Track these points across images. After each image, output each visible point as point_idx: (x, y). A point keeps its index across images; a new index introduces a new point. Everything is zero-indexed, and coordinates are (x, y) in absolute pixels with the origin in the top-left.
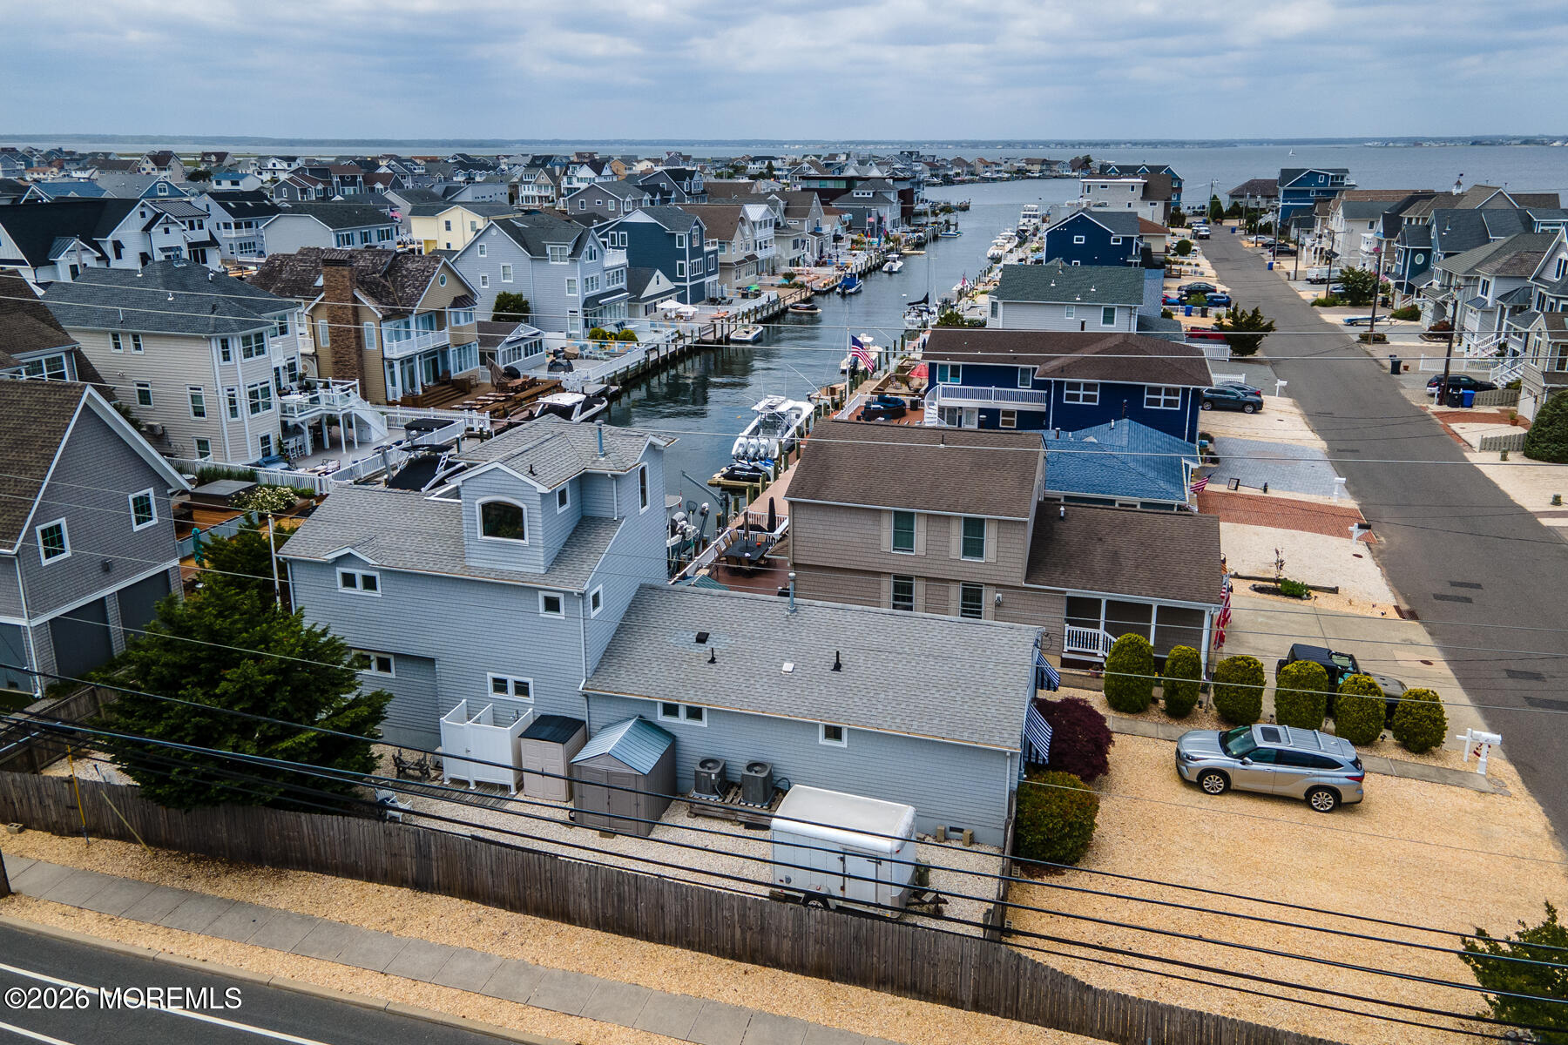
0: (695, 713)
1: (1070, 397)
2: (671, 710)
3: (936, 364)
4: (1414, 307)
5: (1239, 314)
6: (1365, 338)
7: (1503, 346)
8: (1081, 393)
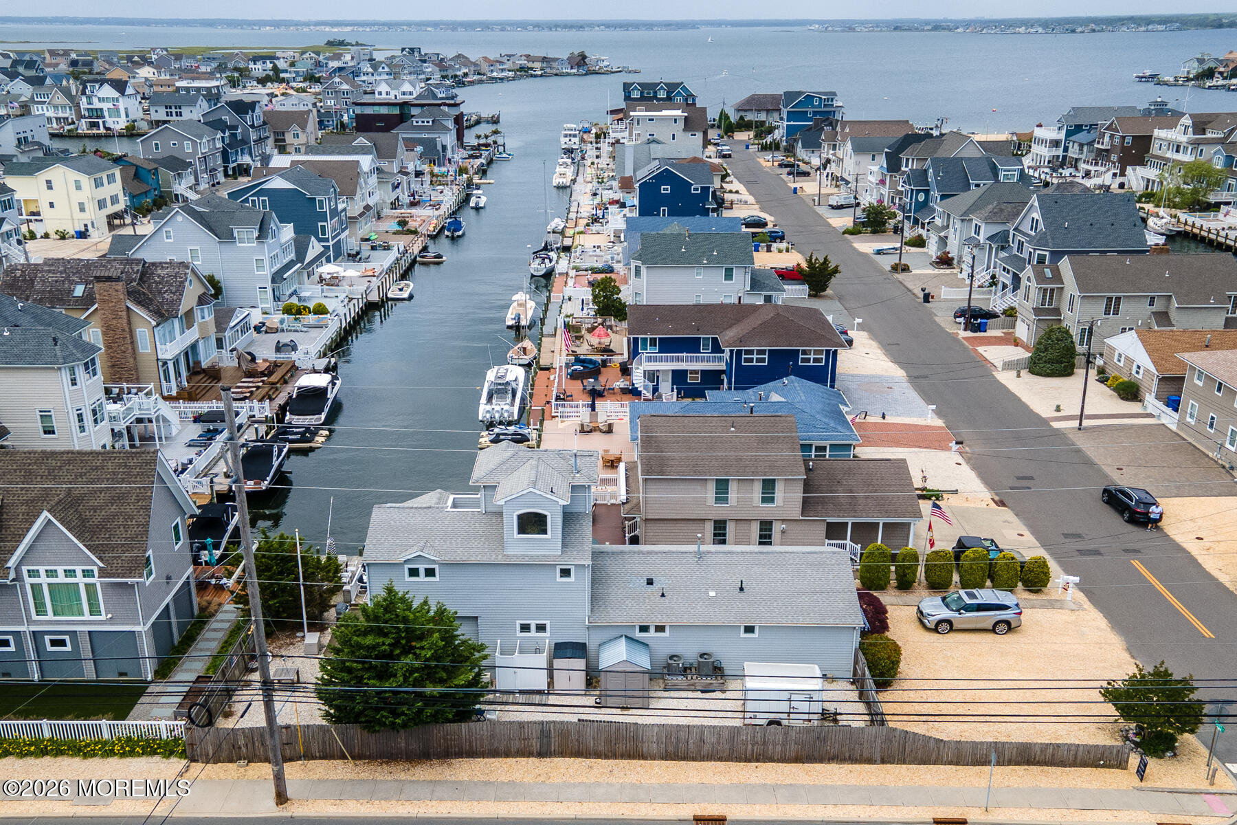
0: (660, 629)
1: (747, 360)
2: (644, 629)
3: (638, 338)
4: (920, 236)
5: (813, 261)
6: (895, 268)
7: (993, 277)
8: (755, 356)
